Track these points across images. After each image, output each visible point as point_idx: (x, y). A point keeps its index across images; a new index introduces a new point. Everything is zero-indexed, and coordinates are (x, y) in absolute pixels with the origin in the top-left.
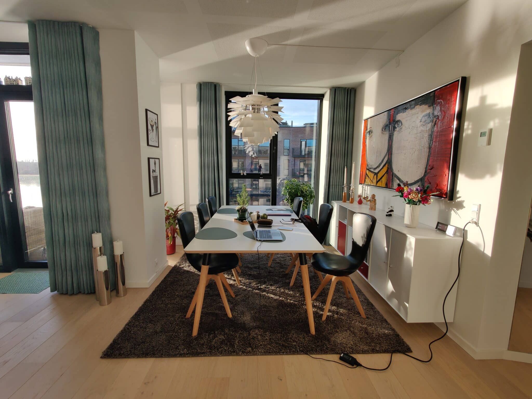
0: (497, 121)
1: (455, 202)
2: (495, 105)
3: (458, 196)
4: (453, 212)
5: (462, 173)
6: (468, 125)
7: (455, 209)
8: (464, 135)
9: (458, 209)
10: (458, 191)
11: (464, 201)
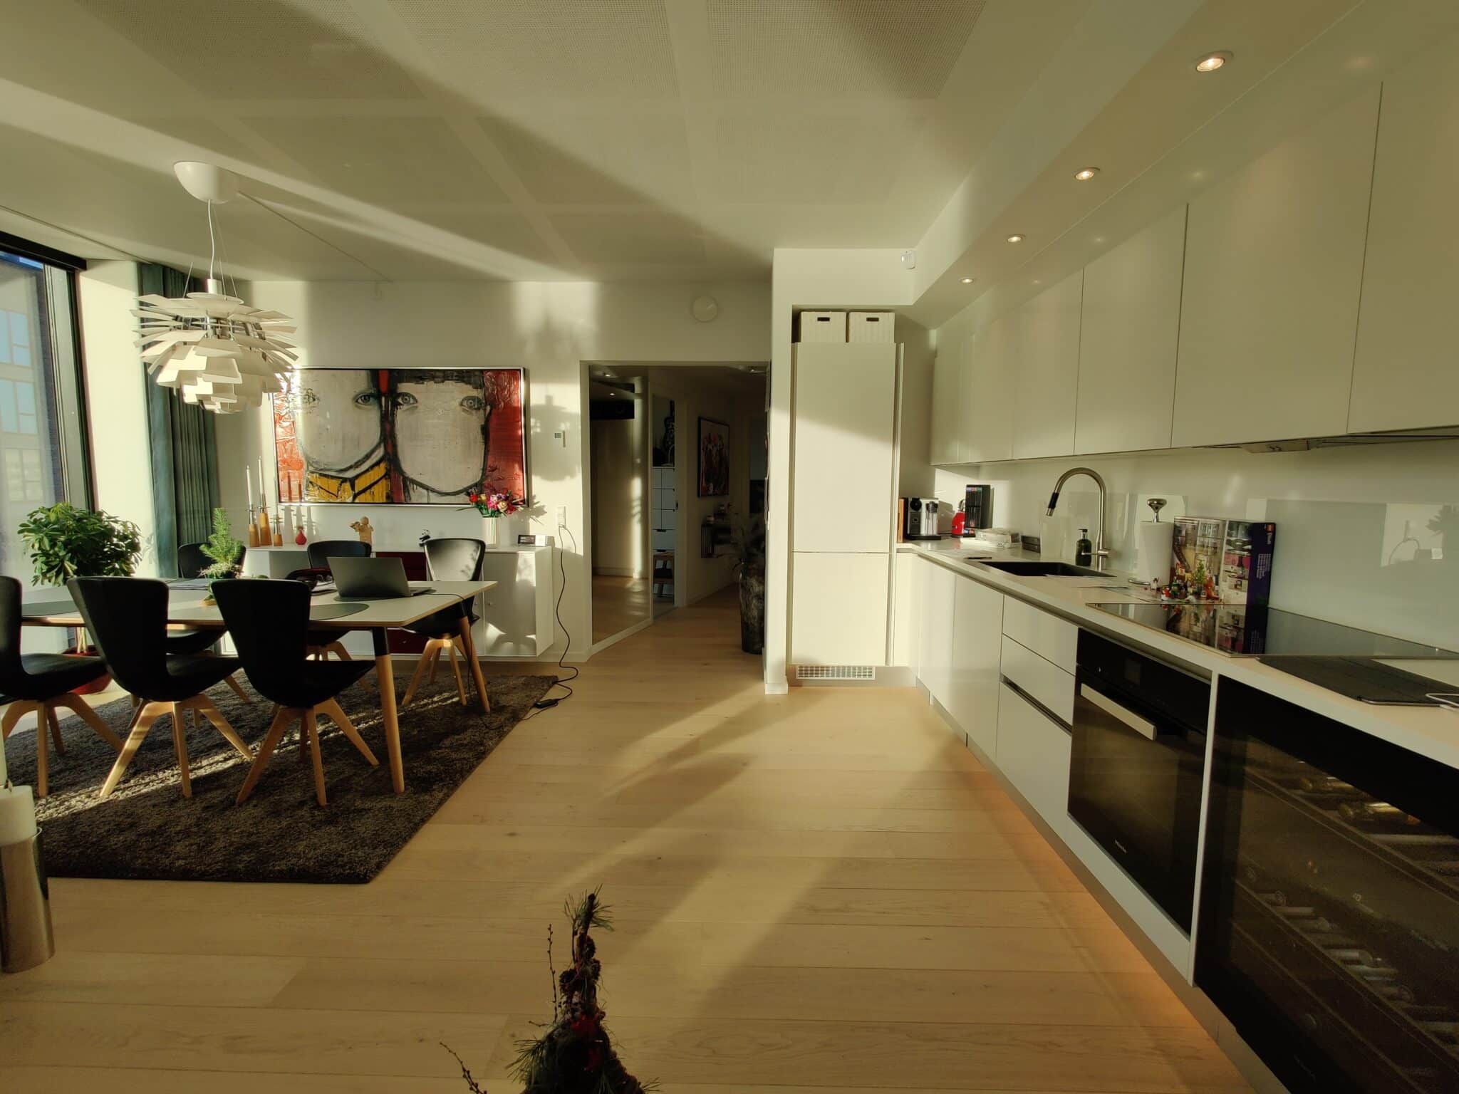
0: (568, 424)
1: (532, 508)
2: (564, 408)
3: (535, 501)
4: (531, 521)
5: (536, 475)
6: (536, 423)
7: (534, 517)
8: (532, 432)
9: (537, 516)
10: (535, 496)
11: (544, 506)
